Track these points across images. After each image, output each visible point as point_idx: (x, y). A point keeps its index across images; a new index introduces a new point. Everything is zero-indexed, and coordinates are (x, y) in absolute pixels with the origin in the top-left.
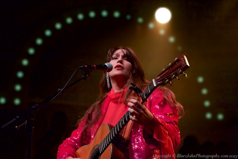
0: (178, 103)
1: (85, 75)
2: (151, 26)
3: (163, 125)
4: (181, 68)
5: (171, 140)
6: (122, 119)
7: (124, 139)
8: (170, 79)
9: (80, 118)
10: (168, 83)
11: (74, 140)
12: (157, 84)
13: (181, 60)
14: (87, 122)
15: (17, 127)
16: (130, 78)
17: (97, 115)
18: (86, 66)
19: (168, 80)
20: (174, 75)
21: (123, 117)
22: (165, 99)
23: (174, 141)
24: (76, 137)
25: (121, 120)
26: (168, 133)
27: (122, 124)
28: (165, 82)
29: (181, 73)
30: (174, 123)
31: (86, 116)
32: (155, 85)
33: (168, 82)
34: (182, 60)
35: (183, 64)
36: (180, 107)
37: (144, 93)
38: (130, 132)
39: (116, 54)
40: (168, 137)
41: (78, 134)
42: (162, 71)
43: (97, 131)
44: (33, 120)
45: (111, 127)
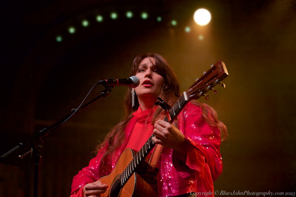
0: (220, 122)
1: (105, 91)
2: (188, 30)
3: (198, 149)
4: (218, 77)
5: (208, 167)
6: (148, 143)
7: (151, 167)
8: (205, 91)
9: (99, 144)
10: (202, 96)
11: (91, 170)
12: (189, 98)
13: (217, 67)
14: (107, 148)
15: (20, 156)
16: (161, 94)
17: (120, 140)
18: (106, 80)
19: (201, 92)
20: (209, 86)
21: (149, 139)
22: (203, 117)
23: (214, 169)
24: (94, 167)
25: (146, 143)
26: (205, 158)
27: (148, 148)
28: (198, 95)
29: (218, 83)
30: (214, 147)
31: (106, 140)
32: (186, 99)
33: (202, 94)
34: (219, 67)
35: (220, 72)
36: (223, 127)
37: (174, 110)
38: (159, 159)
39: (143, 65)
40: (204, 164)
41: (96, 163)
42: (195, 82)
43: (118, 158)
44: (40, 147)
45: (135, 152)
